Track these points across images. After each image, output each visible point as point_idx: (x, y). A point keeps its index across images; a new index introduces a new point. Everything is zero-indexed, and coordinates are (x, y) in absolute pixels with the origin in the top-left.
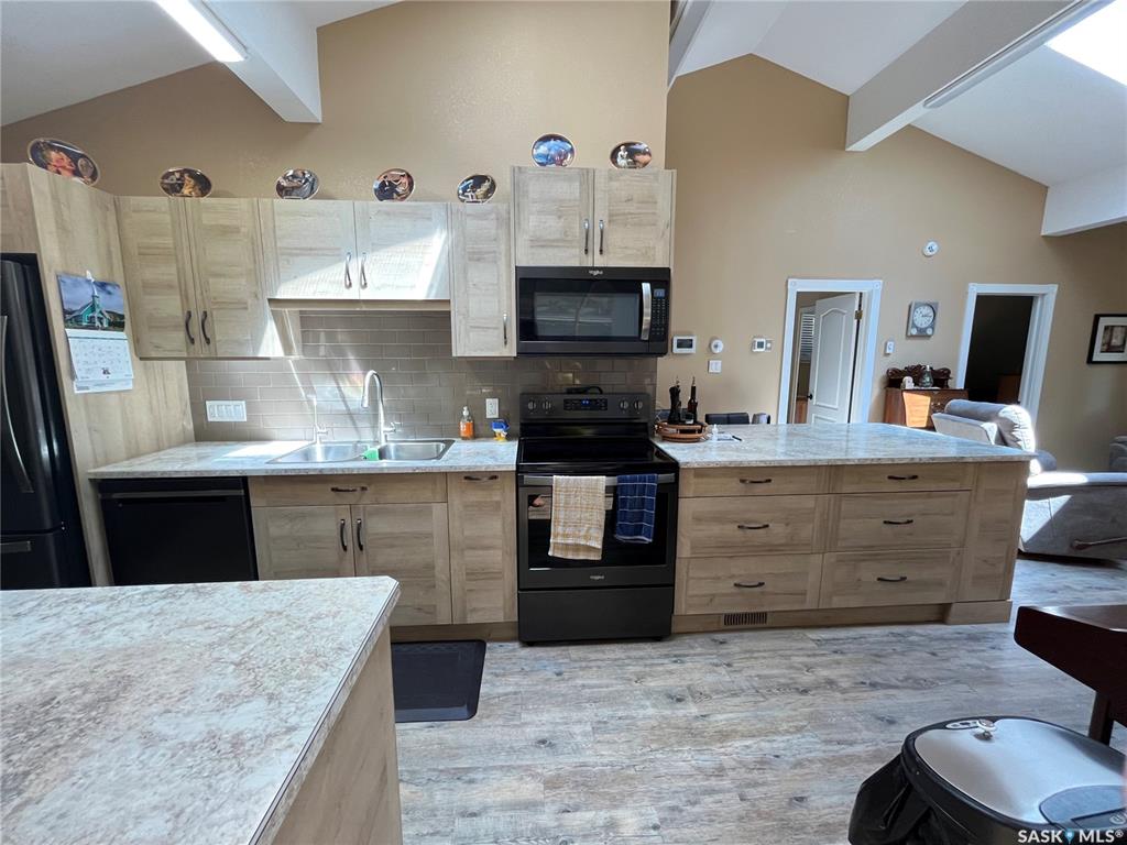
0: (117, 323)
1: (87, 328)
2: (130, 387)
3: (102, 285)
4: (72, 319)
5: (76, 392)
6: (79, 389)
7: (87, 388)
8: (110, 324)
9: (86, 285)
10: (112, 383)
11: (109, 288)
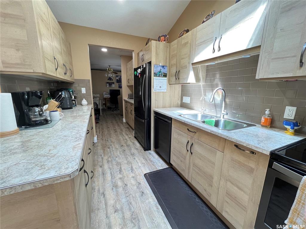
0: (165, 76)
1: (158, 77)
2: (166, 91)
3: (163, 67)
4: (156, 75)
5: (154, 91)
6: (154, 90)
7: (156, 91)
8: (163, 76)
9: (159, 67)
10: (162, 90)
11: (165, 67)
